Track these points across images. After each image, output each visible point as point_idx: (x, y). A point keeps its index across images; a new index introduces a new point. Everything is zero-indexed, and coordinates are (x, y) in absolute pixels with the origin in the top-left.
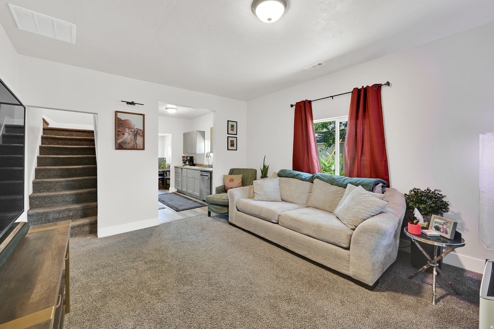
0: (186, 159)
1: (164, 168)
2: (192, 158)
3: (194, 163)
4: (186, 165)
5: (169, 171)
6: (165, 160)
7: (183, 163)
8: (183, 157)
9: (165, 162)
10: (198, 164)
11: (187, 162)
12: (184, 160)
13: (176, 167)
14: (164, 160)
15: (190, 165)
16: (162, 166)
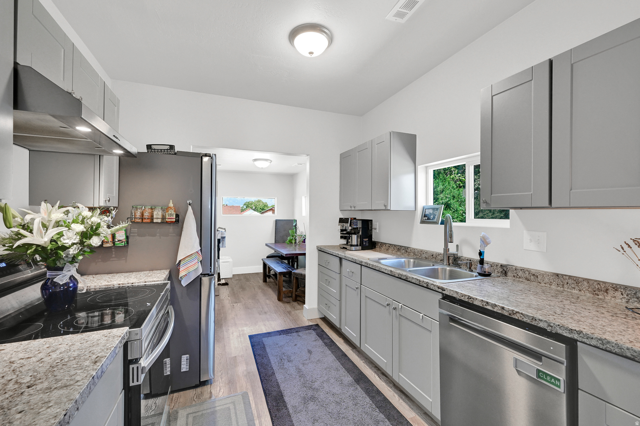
0: (350, 228)
1: (293, 242)
2: (367, 224)
3: (373, 240)
4: (352, 245)
5: (304, 254)
6: (296, 225)
7: (342, 237)
8: (342, 221)
9: (295, 230)
10: (385, 244)
11: (354, 237)
12: (345, 230)
13: (321, 250)
14: (294, 225)
15: (364, 248)
16: (289, 238)
